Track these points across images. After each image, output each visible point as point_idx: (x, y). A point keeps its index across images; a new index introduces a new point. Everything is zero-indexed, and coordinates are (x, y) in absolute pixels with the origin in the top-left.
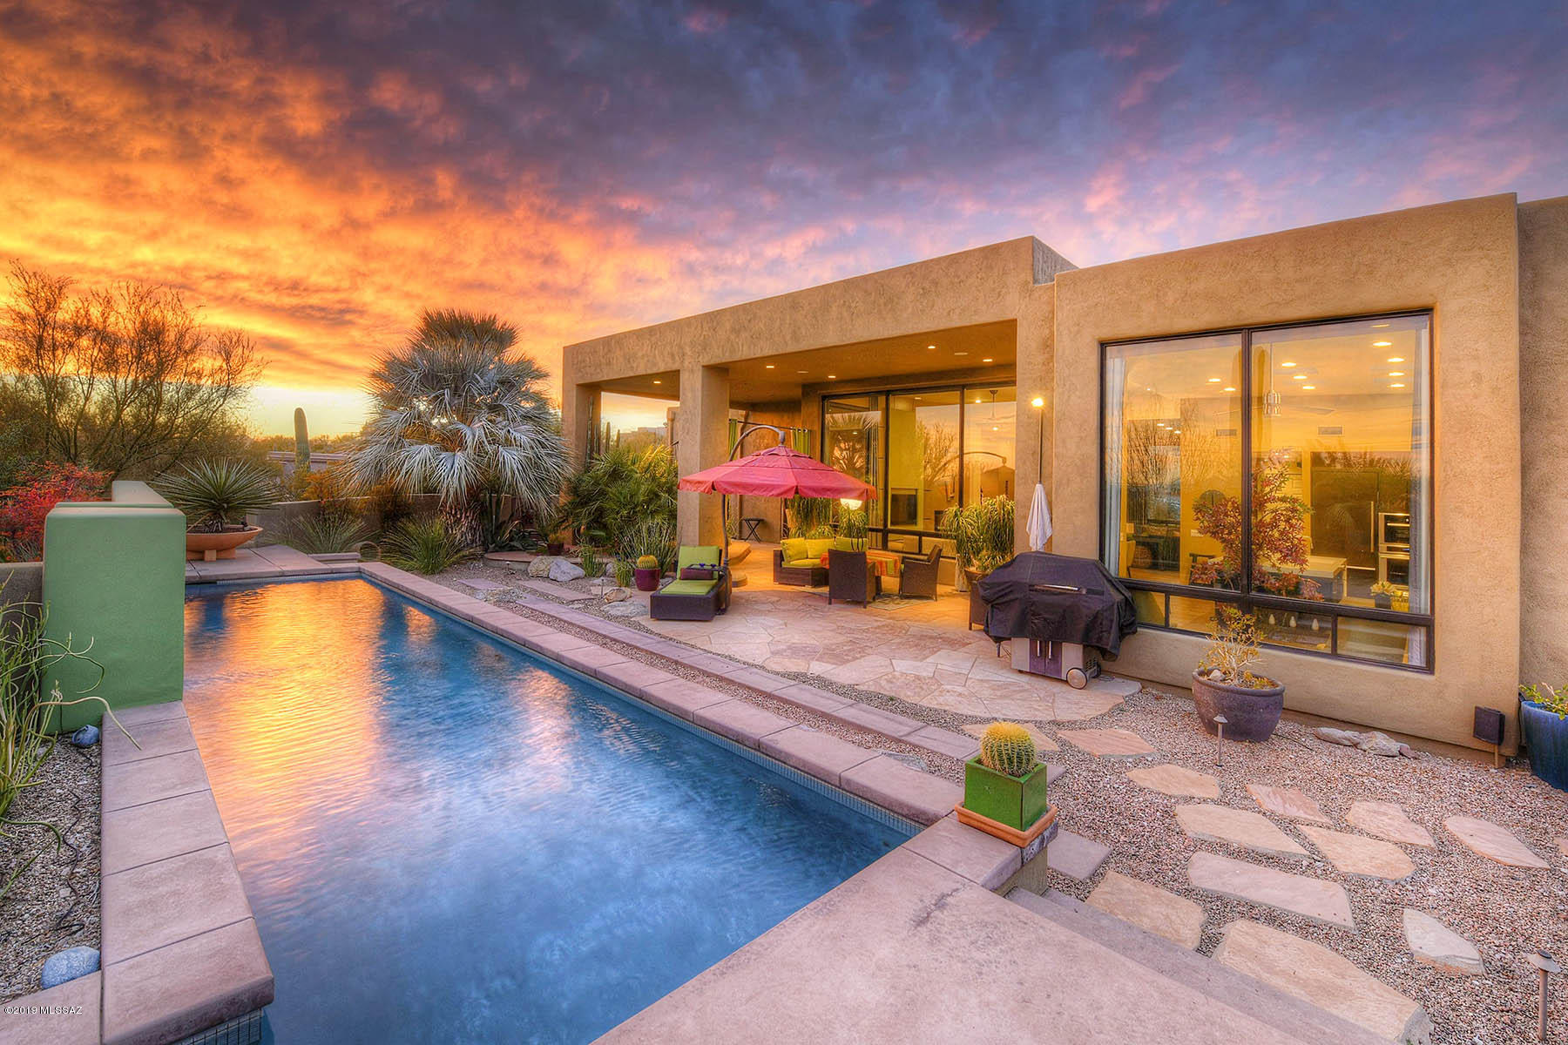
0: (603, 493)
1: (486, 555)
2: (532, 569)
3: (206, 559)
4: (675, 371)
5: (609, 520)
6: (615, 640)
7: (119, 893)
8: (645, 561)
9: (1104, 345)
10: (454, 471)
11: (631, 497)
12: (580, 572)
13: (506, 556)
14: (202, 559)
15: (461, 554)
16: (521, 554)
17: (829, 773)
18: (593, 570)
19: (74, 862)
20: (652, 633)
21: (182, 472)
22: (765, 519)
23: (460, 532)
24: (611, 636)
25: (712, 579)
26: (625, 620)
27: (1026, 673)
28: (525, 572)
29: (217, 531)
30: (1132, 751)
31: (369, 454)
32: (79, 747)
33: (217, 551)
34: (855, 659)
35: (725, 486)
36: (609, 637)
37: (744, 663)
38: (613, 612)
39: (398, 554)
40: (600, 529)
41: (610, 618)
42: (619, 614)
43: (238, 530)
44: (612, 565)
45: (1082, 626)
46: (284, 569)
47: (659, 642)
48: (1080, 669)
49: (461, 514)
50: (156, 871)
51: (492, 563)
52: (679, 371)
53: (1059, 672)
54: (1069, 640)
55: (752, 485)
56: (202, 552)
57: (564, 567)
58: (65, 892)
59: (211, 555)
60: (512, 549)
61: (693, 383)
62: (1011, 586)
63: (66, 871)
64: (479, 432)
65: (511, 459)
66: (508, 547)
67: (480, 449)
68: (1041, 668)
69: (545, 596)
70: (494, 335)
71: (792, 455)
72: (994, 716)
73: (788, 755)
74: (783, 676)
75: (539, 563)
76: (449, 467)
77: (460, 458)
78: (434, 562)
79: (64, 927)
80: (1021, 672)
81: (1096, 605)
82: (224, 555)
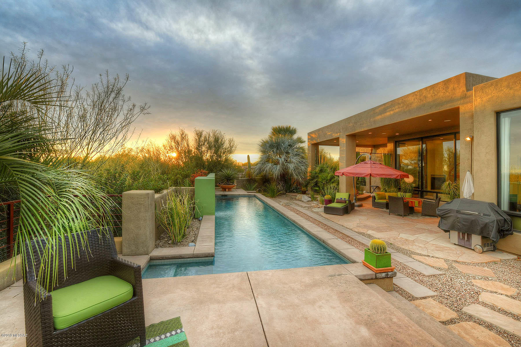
0: (317, 176)
1: (286, 194)
2: (297, 198)
3: (226, 191)
4: (338, 138)
5: (319, 185)
6: (311, 217)
7: (199, 239)
8: (328, 197)
9: (498, 114)
10: (277, 171)
11: (326, 177)
12: (310, 199)
13: (291, 194)
14: (225, 191)
15: (280, 192)
16: (296, 193)
17: (337, 249)
18: (314, 199)
19: (195, 235)
20: (323, 217)
21: (222, 172)
22: (379, 186)
23: (280, 187)
24: (311, 216)
25: (346, 203)
26: (317, 213)
27: (457, 245)
28: (296, 199)
29: (228, 185)
30: (483, 275)
31: (258, 167)
32: (199, 220)
33: (228, 189)
34: (386, 231)
35: (347, 174)
36: (310, 217)
37: (346, 228)
38: (314, 211)
39: (265, 192)
40: (317, 187)
41: (313, 212)
42: (316, 211)
43: (232, 184)
44: (319, 197)
45: (479, 228)
46: (240, 194)
47: (323, 219)
48: (480, 245)
49: (280, 182)
50: (204, 237)
51: (288, 196)
52: (339, 137)
53: (471, 245)
54: (475, 233)
55: (355, 173)
56: (225, 189)
57: (305, 198)
58: (194, 238)
59: (227, 190)
60: (294, 192)
61: (343, 141)
62: (449, 210)
63: (194, 236)
64: (283, 160)
65: (291, 166)
66: (291, 192)
67: (283, 164)
68: (462, 244)
69: (298, 205)
70: (289, 131)
71: (372, 163)
72: (429, 255)
73: (329, 244)
74: (357, 232)
75: (299, 196)
76: (276, 169)
77: (278, 167)
78: (274, 195)
79: (192, 242)
80: (455, 244)
81: (486, 220)
82: (229, 190)
